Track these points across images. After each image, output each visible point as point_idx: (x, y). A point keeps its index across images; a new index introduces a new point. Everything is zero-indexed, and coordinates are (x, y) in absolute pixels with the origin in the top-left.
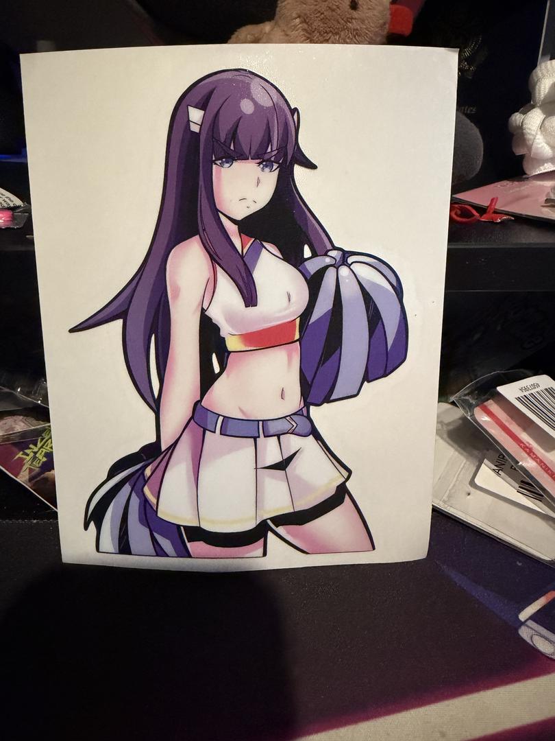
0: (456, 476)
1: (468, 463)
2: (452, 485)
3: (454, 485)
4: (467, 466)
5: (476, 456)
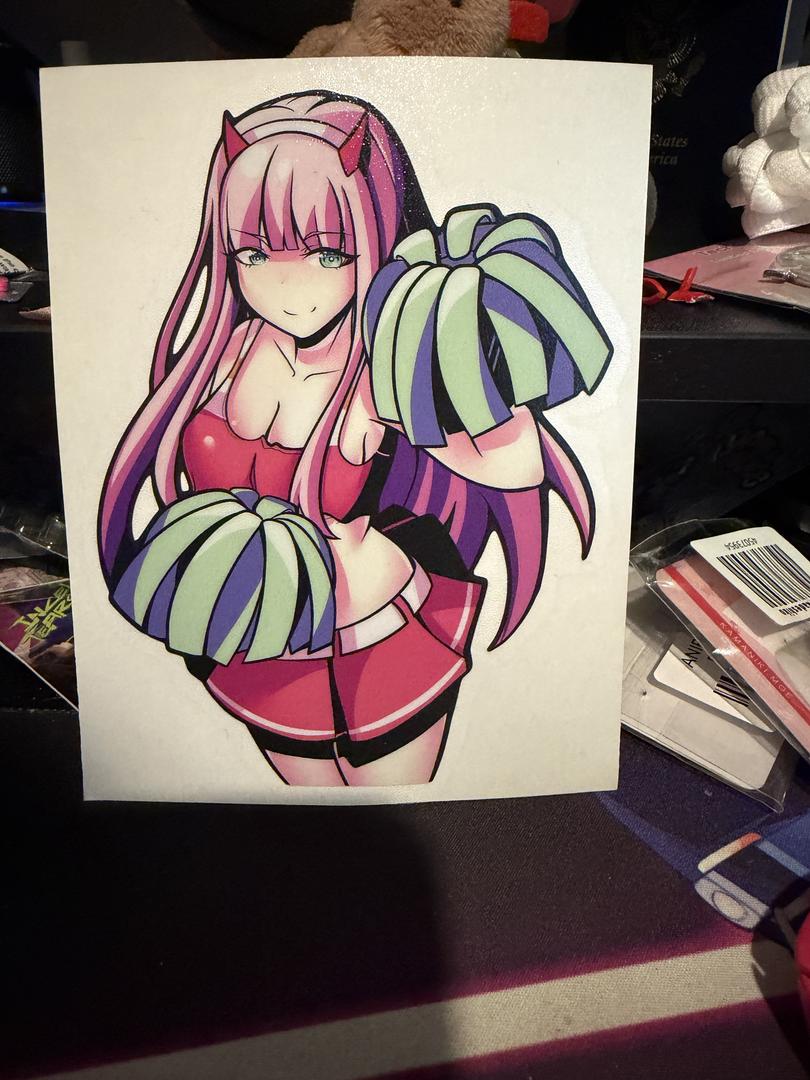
0: (630, 667)
1: (648, 649)
4: (647, 654)
5: (660, 641)
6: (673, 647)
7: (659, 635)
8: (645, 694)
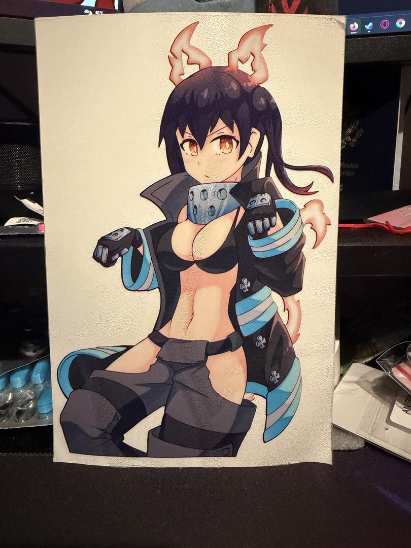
0: (376, 415)
1: (383, 405)
2: (373, 422)
3: (375, 423)
4: (382, 408)
5: (389, 401)
6: (397, 402)
7: (388, 398)
8: (387, 429)
